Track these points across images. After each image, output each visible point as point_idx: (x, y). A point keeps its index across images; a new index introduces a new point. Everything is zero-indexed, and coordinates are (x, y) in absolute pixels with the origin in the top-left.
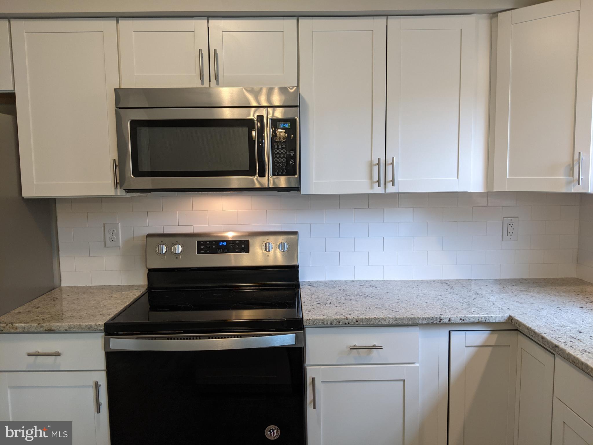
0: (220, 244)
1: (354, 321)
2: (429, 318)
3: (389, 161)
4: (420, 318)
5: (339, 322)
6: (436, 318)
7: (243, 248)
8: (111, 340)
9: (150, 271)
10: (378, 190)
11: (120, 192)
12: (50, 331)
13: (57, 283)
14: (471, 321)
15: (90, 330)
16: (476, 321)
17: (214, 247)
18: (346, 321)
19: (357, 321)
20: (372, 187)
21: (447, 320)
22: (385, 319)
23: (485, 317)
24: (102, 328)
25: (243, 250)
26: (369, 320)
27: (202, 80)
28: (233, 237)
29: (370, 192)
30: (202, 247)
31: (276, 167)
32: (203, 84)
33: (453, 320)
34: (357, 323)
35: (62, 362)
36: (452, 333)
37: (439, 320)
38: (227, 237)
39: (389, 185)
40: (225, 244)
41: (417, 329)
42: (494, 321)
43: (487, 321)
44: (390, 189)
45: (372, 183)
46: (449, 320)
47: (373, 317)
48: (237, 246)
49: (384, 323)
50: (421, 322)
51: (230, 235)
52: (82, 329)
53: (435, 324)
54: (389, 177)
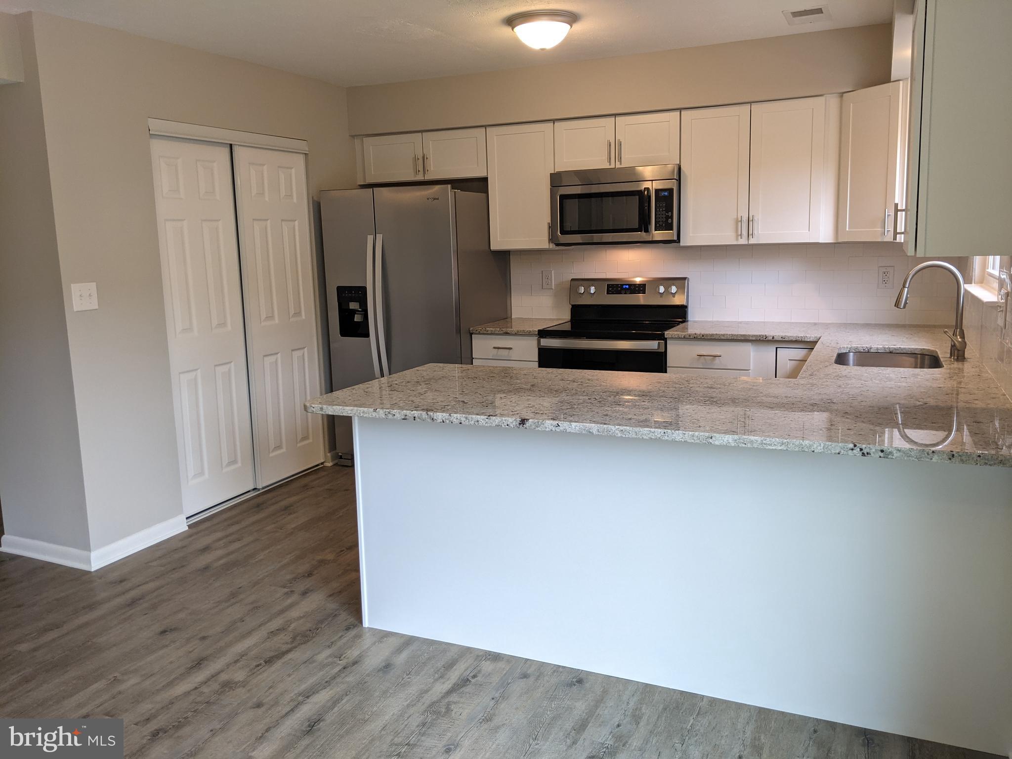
0: (624, 287)
1: (701, 336)
2: (757, 336)
3: (751, 218)
4: (750, 335)
5: (690, 336)
6: (763, 336)
7: (642, 290)
8: (541, 340)
9: (572, 306)
10: (743, 241)
11: (552, 246)
12: (507, 334)
13: (509, 316)
14: (790, 339)
15: (529, 334)
16: (794, 340)
17: (619, 289)
18: (695, 336)
19: (703, 336)
20: (737, 240)
21: (772, 338)
22: (723, 335)
23: (801, 337)
24: (537, 333)
25: (641, 292)
26: (712, 335)
27: (610, 162)
28: (640, 282)
29: (735, 243)
30: (610, 289)
31: (658, 225)
32: (610, 165)
33: (776, 338)
34: (703, 337)
35: (514, 355)
36: (778, 349)
37: (765, 338)
38: (636, 282)
39: (750, 237)
40: (627, 287)
41: (750, 344)
42: (809, 340)
43: (803, 340)
44: (752, 241)
45: (737, 236)
46: (773, 338)
47: (715, 333)
48: (637, 289)
49: (723, 338)
50: (751, 338)
51: (638, 280)
52: (525, 333)
53: (761, 340)
54: (751, 232)
